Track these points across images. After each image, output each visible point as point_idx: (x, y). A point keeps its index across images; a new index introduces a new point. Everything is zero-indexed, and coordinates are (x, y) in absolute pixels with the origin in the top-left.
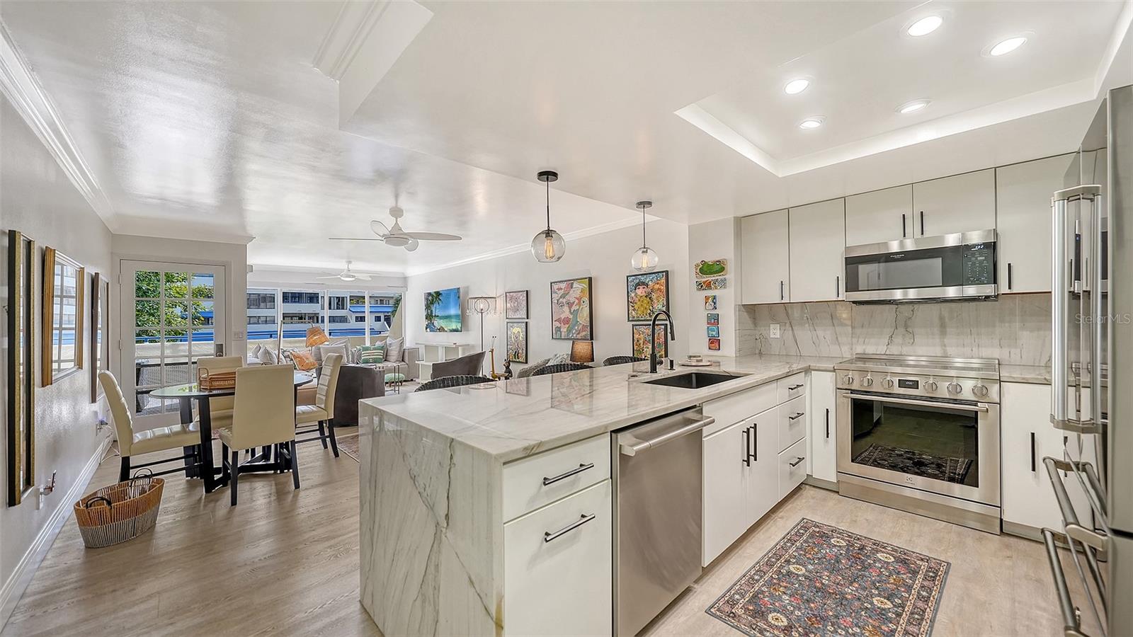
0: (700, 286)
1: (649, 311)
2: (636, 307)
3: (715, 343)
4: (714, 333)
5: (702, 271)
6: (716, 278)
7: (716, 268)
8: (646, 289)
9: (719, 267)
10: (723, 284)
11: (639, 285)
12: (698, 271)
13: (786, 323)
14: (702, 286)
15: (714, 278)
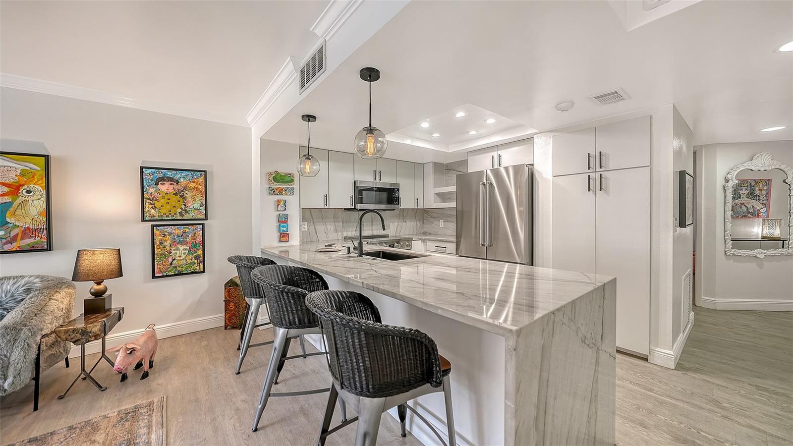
0: (273, 192)
1: (180, 210)
2: (157, 204)
3: (284, 236)
4: (285, 229)
5: (275, 179)
6: (287, 187)
7: (288, 179)
8: (175, 186)
9: (289, 179)
10: (292, 192)
11: (165, 180)
12: (271, 178)
13: (310, 221)
14: (274, 191)
15: (285, 186)
